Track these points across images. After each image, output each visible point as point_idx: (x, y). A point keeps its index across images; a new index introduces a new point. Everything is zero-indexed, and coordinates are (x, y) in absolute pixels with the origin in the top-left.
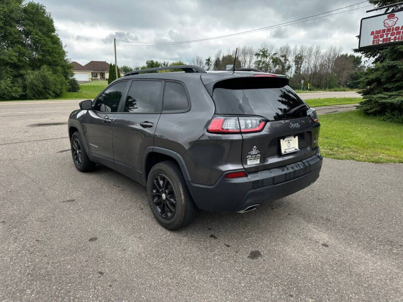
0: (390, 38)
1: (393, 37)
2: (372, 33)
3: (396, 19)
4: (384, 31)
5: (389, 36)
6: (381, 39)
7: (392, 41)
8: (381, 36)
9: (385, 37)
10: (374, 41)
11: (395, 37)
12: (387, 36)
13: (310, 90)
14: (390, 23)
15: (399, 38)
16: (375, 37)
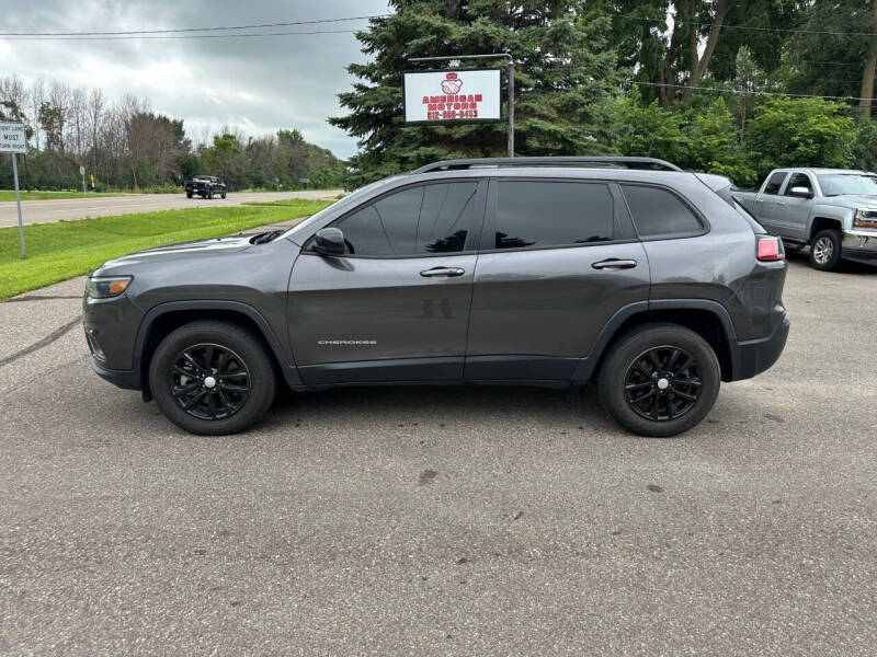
0: (454, 112)
1: (458, 111)
2: (425, 100)
3: (458, 83)
4: (443, 99)
5: (452, 109)
6: (441, 112)
7: (458, 117)
8: (442, 107)
9: (446, 109)
10: (429, 114)
11: (462, 112)
12: (449, 108)
13: (98, 191)
14: (451, 86)
15: (467, 115)
16: (430, 108)
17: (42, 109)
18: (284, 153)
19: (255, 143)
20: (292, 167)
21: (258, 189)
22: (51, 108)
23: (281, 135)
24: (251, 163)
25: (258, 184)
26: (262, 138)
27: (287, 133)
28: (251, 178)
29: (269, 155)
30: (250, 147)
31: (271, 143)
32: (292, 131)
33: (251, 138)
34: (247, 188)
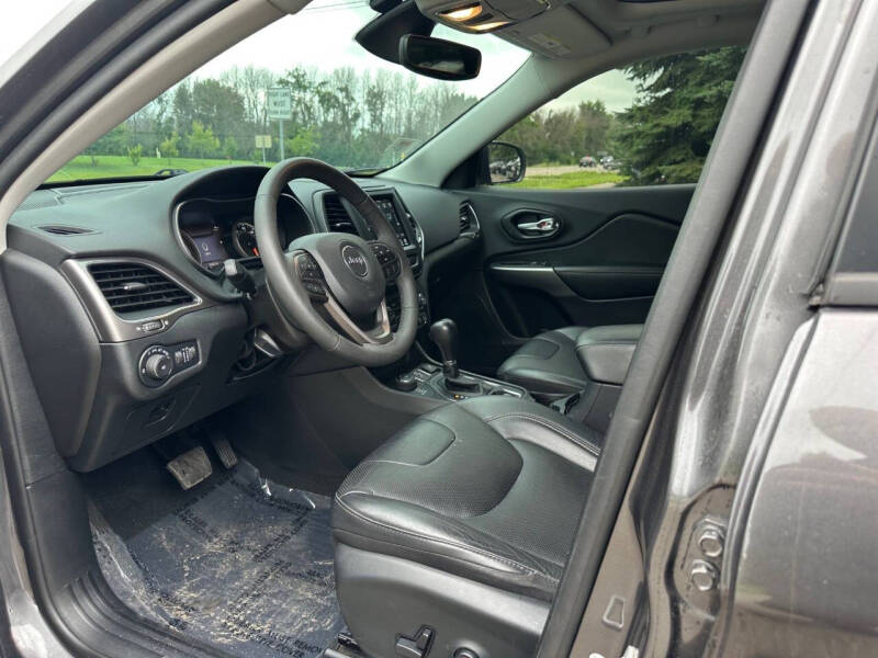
17: (369, 92)
18: (584, 125)
19: (556, 117)
20: (589, 140)
21: (552, 164)
22: (376, 90)
23: (583, 107)
24: (550, 136)
25: (553, 158)
26: (562, 111)
27: (590, 104)
28: (547, 153)
29: (568, 128)
30: (549, 121)
31: (570, 116)
32: (594, 102)
33: (551, 111)
34: (540, 162)
